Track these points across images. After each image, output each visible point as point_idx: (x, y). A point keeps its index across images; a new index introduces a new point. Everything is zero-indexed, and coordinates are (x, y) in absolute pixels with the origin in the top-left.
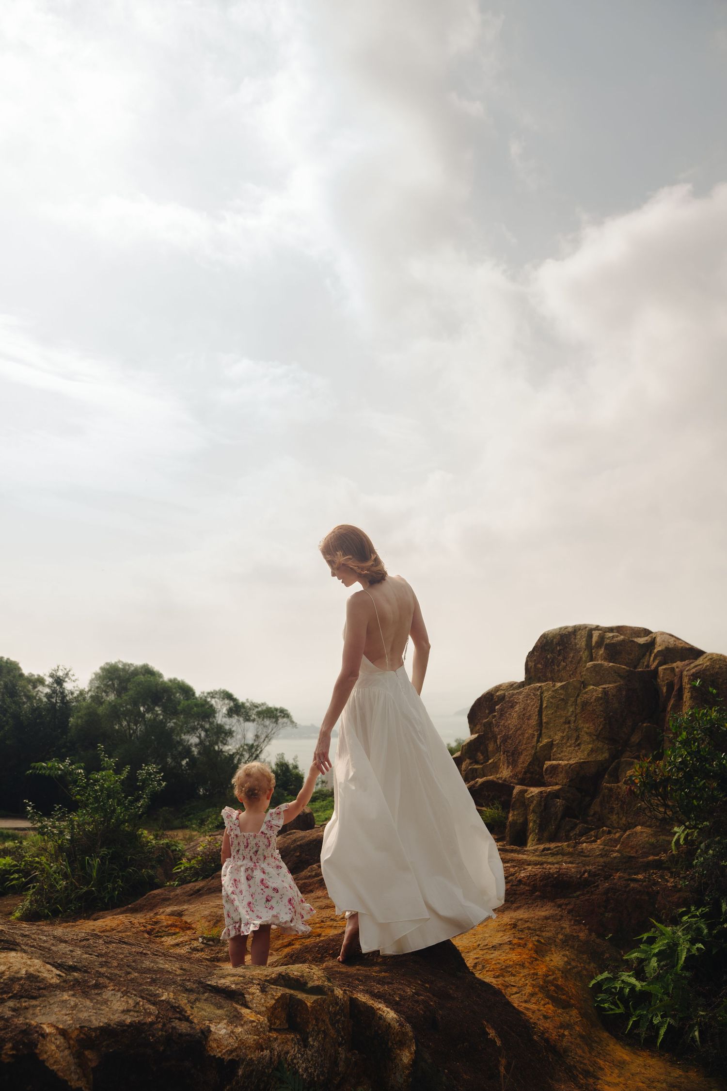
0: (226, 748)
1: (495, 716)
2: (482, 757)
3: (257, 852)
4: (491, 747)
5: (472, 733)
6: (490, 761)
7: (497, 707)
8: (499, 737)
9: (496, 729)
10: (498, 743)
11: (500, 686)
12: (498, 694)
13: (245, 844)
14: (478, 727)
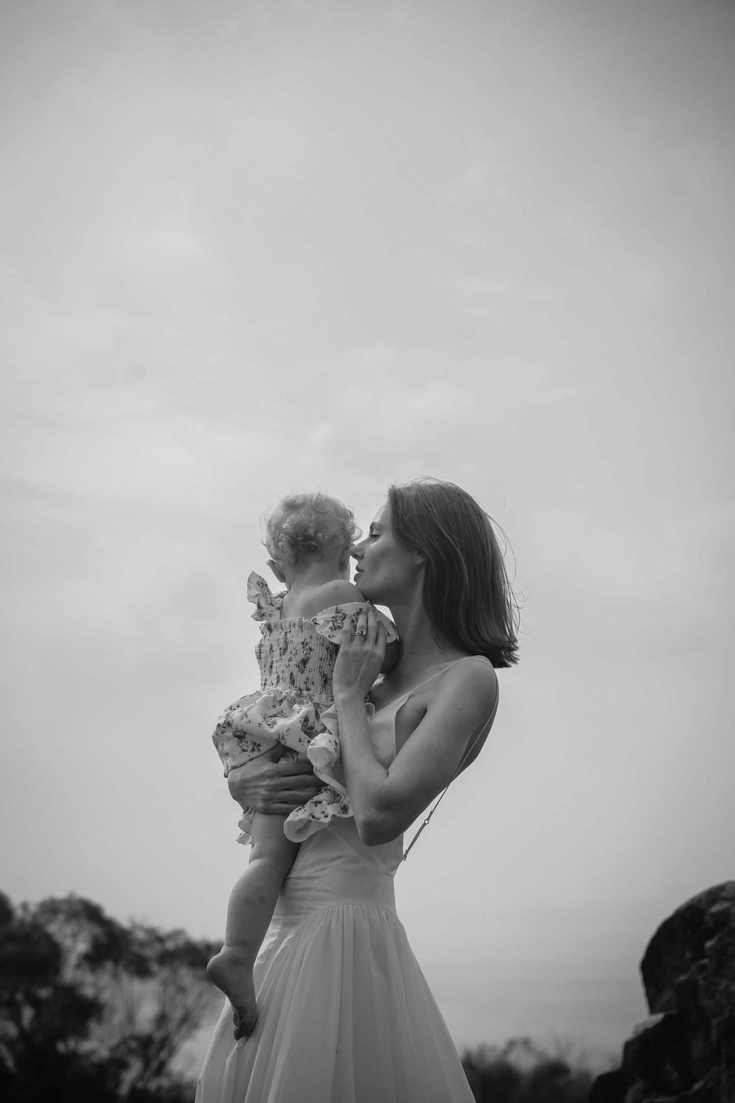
0: (87, 1046)
1: (703, 968)
2: (675, 1075)
3: (304, 662)
4: (698, 1048)
5: (653, 1010)
6: (697, 1086)
7: (709, 944)
8: (714, 1021)
9: (707, 1003)
10: (714, 1038)
11: (721, 888)
12: (715, 909)
13: (282, 646)
14: (667, 995)
